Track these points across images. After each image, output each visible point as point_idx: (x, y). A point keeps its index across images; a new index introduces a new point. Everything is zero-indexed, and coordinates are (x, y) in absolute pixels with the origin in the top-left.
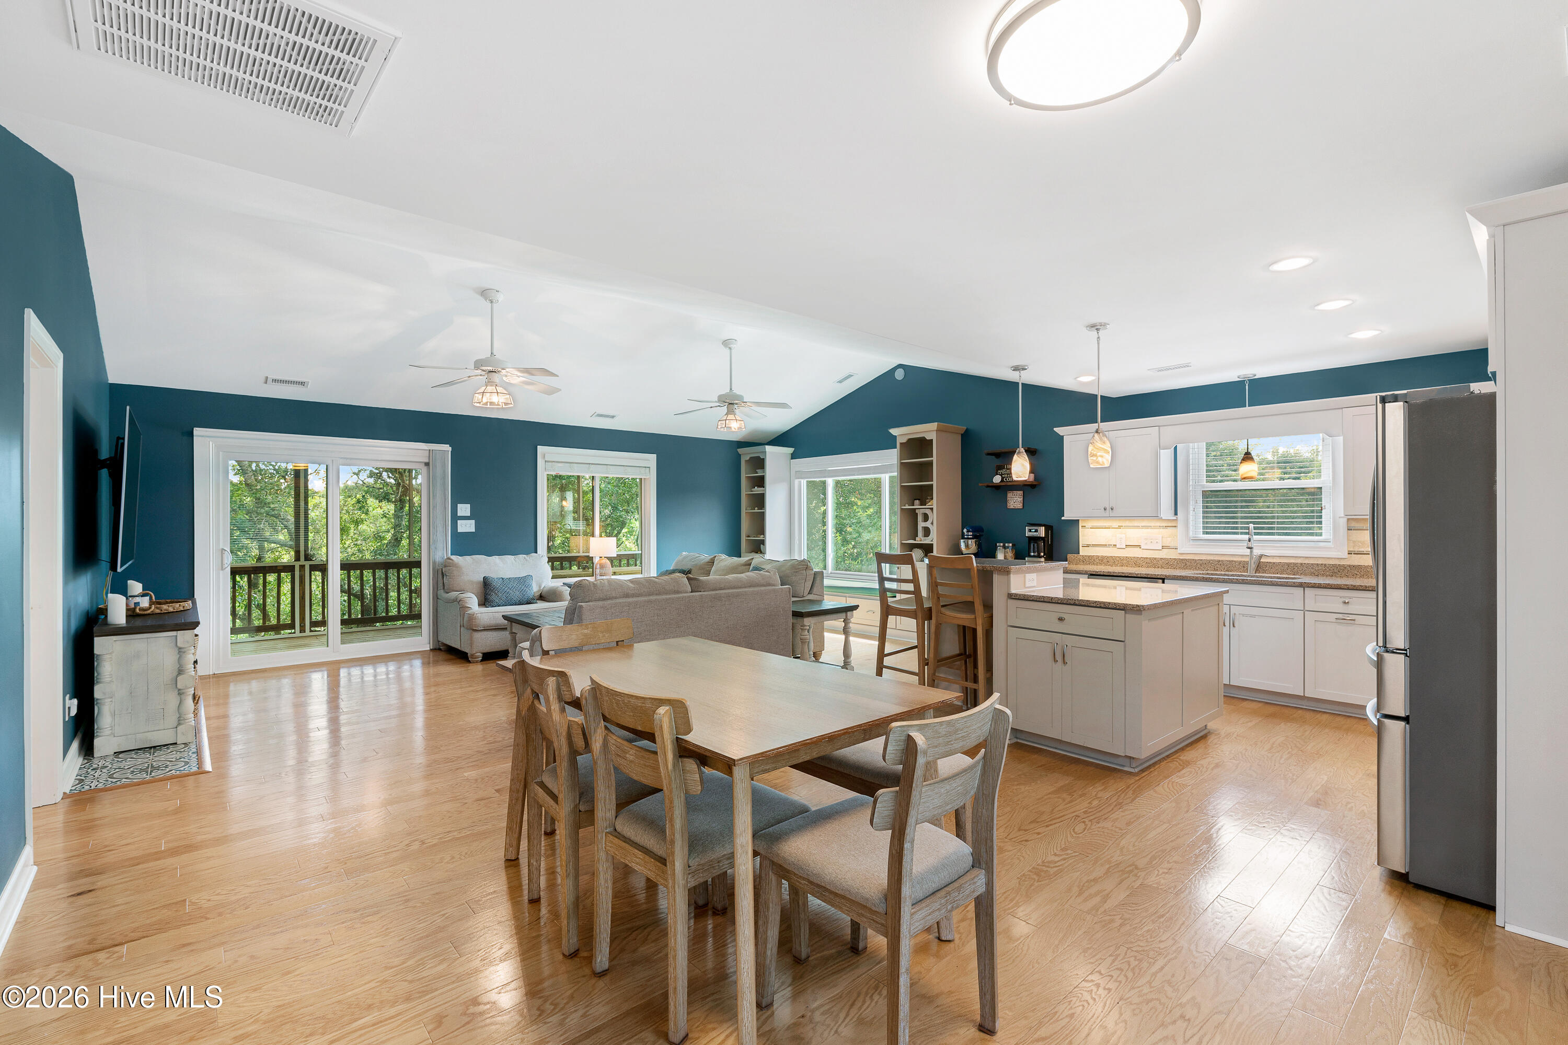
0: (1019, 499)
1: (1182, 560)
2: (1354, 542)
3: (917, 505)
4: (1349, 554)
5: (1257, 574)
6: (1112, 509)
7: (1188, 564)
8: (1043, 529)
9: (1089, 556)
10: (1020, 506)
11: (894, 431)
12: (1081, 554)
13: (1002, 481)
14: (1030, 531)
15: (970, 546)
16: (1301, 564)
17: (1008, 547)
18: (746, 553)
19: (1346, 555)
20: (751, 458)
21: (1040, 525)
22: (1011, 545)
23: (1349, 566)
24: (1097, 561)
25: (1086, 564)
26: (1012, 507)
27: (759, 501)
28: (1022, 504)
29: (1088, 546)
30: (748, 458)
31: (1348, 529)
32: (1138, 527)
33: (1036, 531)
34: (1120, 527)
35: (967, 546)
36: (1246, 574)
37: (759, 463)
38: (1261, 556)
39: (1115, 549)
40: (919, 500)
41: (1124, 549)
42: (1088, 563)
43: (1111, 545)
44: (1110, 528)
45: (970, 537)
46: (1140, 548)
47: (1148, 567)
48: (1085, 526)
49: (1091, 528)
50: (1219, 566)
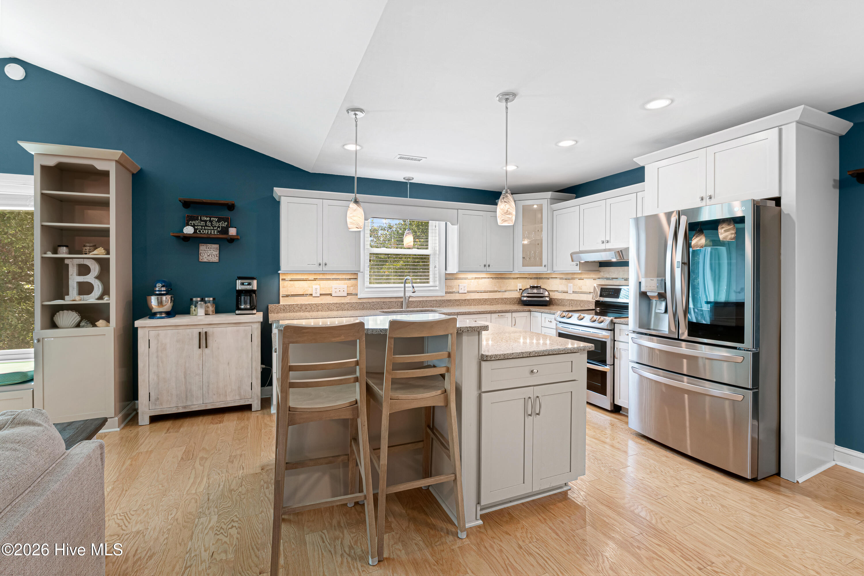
0: (214, 253)
1: (361, 303)
2: (448, 286)
3: (63, 253)
4: (446, 293)
5: (408, 309)
6: (326, 264)
7: (365, 306)
8: (255, 282)
9: (289, 305)
10: (216, 259)
12: (281, 303)
13: (195, 232)
14: (242, 284)
15: (164, 303)
16: (426, 301)
17: (209, 302)
19: (444, 294)
21: (253, 278)
22: (211, 299)
23: (447, 300)
24: (297, 308)
25: (287, 312)
26: (205, 260)
28: (217, 258)
29: (287, 296)
31: (446, 279)
32: (329, 279)
33: (249, 284)
34: (315, 280)
35: (160, 303)
36: (401, 310)
38: (409, 297)
39: (311, 297)
40: (66, 246)
41: (319, 297)
42: (288, 311)
43: (308, 294)
44: (307, 280)
45: (163, 292)
46: (332, 295)
47: (337, 310)
48: (285, 279)
49: (290, 281)
50: (384, 306)
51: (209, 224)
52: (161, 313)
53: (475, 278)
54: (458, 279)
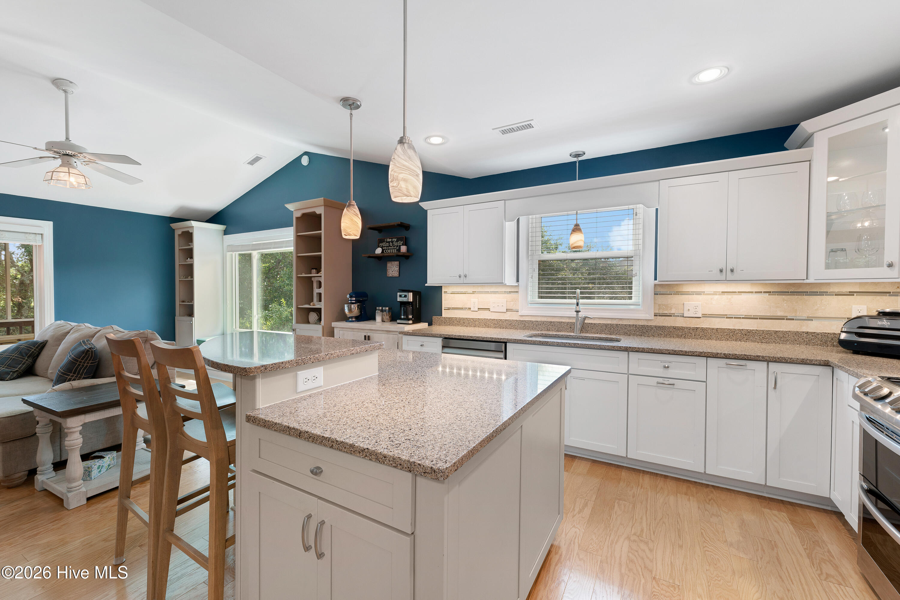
0: (396, 269)
1: (522, 321)
2: (659, 305)
3: (313, 274)
4: (655, 316)
5: (582, 335)
6: (465, 277)
7: (527, 325)
8: (411, 295)
9: (449, 318)
10: (396, 274)
11: (291, 207)
12: (443, 316)
13: (383, 252)
14: (400, 296)
15: (353, 310)
16: (617, 325)
17: (385, 311)
18: (180, 316)
19: (653, 317)
20: (183, 232)
21: (409, 291)
22: (387, 308)
23: (656, 327)
24: (456, 322)
26: (390, 275)
27: (189, 270)
28: (398, 273)
29: (449, 309)
30: (180, 233)
31: (655, 294)
32: (487, 292)
33: (405, 296)
34: (474, 293)
35: (350, 310)
36: (572, 334)
37: (188, 236)
38: (585, 318)
39: (470, 311)
40: (315, 269)
41: (477, 311)
42: (448, 324)
43: (467, 308)
44: (466, 293)
45: (353, 302)
46: (489, 310)
47: (495, 327)
48: (447, 292)
49: (451, 293)
50: (551, 327)
51: (391, 244)
52: (352, 317)
53: (722, 292)
54: (681, 294)
